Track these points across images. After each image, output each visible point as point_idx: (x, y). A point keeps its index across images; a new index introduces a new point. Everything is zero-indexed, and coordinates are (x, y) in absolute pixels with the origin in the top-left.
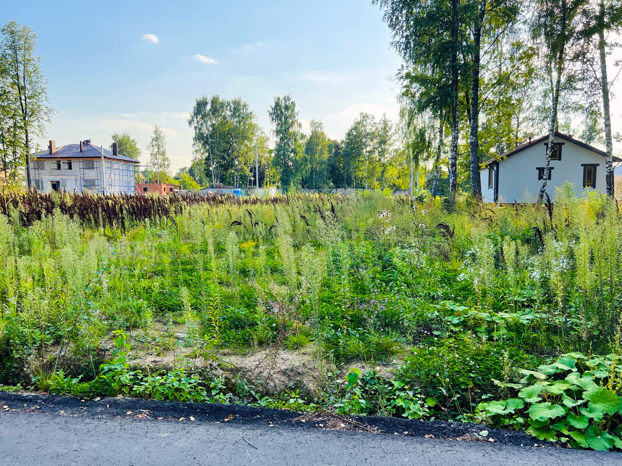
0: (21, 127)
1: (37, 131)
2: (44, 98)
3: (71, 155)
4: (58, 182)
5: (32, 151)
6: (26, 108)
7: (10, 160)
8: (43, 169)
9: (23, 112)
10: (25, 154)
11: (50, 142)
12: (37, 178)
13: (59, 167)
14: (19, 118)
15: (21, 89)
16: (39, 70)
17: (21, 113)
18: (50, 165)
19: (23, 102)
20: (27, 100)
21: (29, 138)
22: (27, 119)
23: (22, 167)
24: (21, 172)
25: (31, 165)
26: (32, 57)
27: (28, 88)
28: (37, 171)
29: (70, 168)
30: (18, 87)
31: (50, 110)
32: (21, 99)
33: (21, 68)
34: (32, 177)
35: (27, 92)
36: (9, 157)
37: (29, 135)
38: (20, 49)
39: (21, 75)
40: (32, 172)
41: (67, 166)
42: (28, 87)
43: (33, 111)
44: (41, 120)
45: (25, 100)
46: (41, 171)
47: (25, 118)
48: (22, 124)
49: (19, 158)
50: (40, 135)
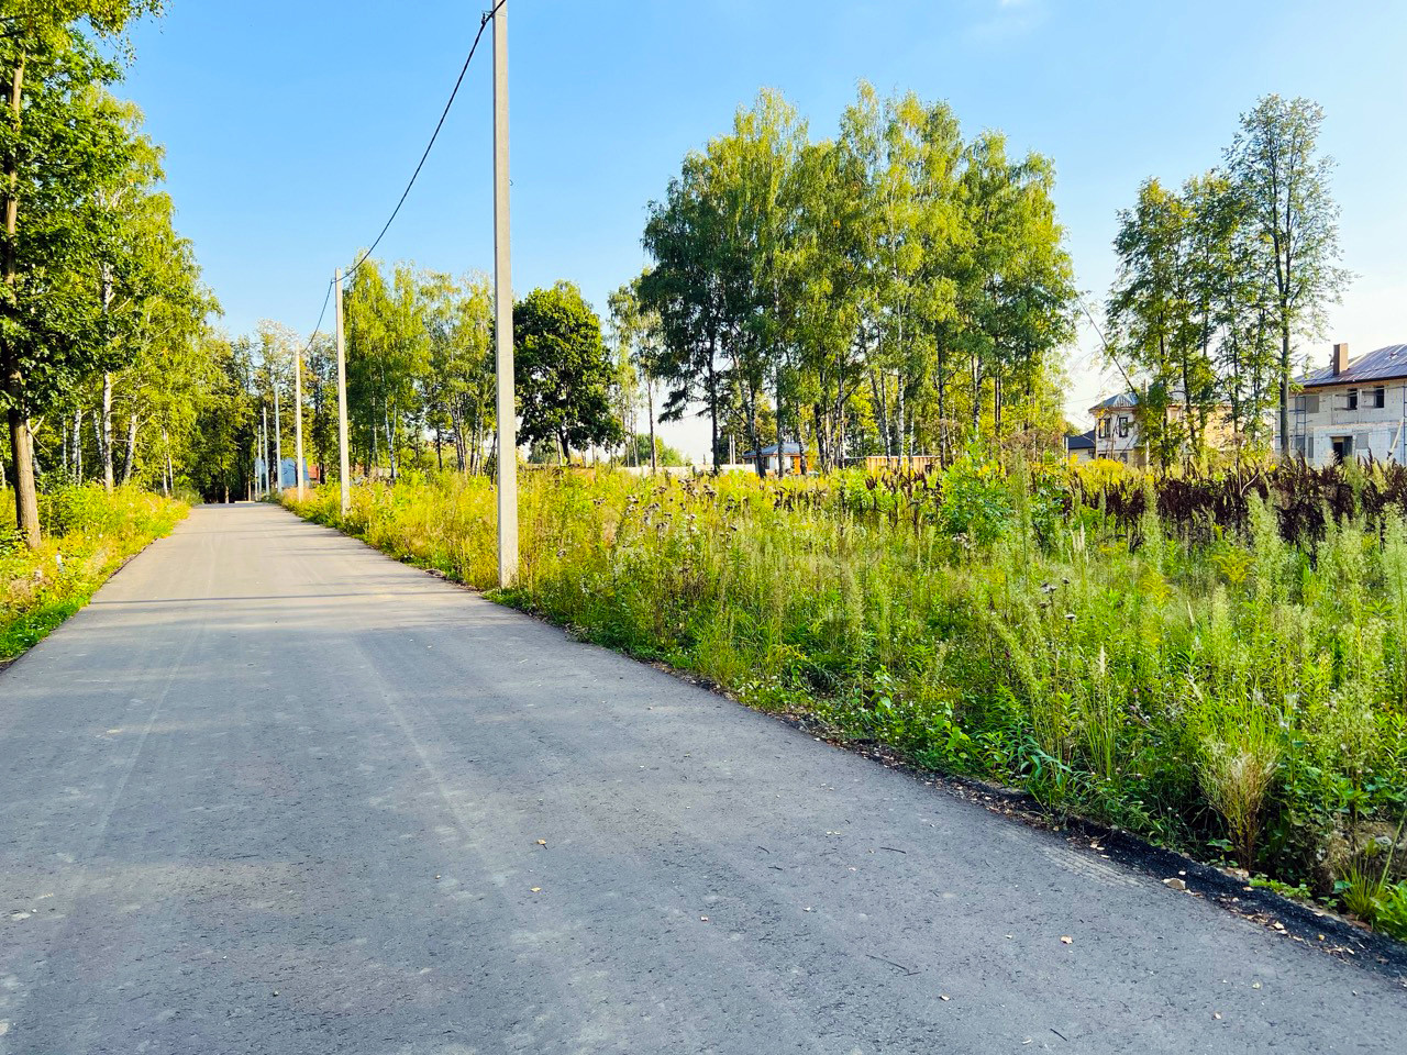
0: (1275, 324)
1: (1308, 327)
2: (1330, 250)
3: (1384, 374)
4: (1348, 439)
5: (1296, 373)
6: (1288, 280)
7: (1247, 396)
8: (1316, 410)
9: (1281, 289)
10: (1280, 380)
11: (1337, 348)
12: (1301, 432)
13: (1353, 404)
14: (1272, 303)
15: (1281, 239)
16: (1321, 190)
17: (1278, 293)
18: (1334, 401)
19: (1283, 268)
20: (1293, 262)
21: (1291, 346)
22: (1288, 303)
23: (1271, 410)
24: (1269, 420)
25: (1290, 404)
26: (1309, 163)
27: (1296, 235)
28: (1301, 416)
29: (1380, 403)
30: (1275, 236)
31: (1342, 276)
32: (1278, 262)
33: (1284, 195)
34: (1290, 431)
35: (1292, 243)
36: (1244, 389)
37: (1292, 338)
38: (1284, 153)
39: (1281, 209)
40: (1291, 419)
41: (1371, 400)
42: (1295, 232)
43: (1302, 284)
44: (1319, 301)
45: (1288, 262)
46: (1310, 416)
47: (1284, 302)
48: (1278, 316)
49: (1267, 391)
50: (1315, 336)
